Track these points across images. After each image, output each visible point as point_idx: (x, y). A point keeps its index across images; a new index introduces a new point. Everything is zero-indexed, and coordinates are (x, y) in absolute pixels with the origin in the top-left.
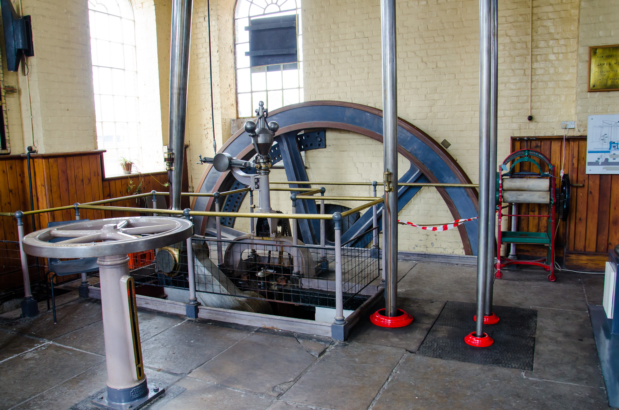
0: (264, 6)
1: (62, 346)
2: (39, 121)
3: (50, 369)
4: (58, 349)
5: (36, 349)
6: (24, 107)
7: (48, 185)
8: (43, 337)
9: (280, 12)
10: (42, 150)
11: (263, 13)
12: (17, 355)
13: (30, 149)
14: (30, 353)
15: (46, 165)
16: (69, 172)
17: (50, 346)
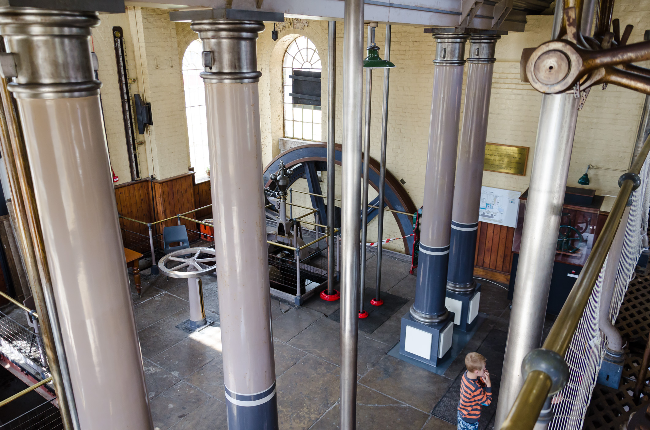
0: (302, 62)
1: (171, 294)
2: (156, 161)
3: (166, 307)
4: (170, 296)
5: (160, 295)
6: (148, 152)
7: (162, 198)
8: (163, 289)
9: (312, 69)
10: (159, 178)
11: (301, 67)
12: (151, 298)
13: (152, 176)
14: (157, 297)
15: (161, 187)
16: (174, 189)
17: (166, 294)
